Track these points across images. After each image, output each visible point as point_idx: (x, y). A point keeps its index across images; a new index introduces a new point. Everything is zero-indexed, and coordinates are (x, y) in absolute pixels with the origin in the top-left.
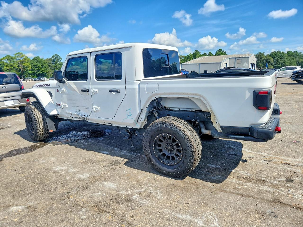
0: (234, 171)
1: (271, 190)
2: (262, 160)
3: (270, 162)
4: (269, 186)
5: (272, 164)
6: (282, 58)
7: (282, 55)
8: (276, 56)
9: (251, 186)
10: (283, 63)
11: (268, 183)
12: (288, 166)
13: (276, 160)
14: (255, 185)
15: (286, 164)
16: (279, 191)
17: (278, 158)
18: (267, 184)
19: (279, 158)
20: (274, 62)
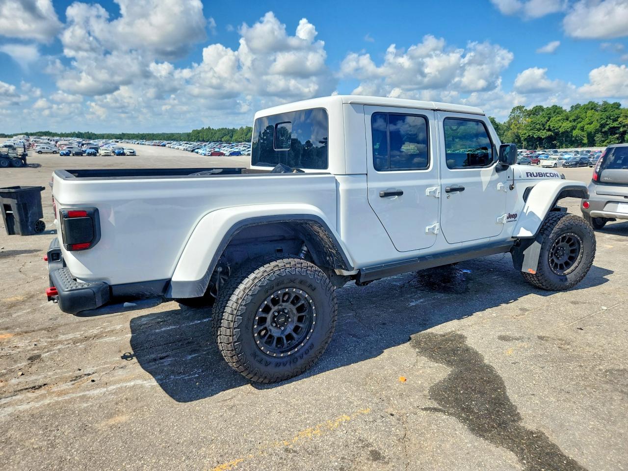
0: (130, 335)
1: (62, 337)
2: (93, 373)
3: (75, 375)
4: (66, 340)
5: (71, 373)
9: (91, 331)
11: (69, 344)
12: (36, 384)
13: (64, 386)
14: (86, 334)
15: (40, 387)
16: (51, 340)
17: (60, 394)
18: (70, 341)
19: (59, 396)
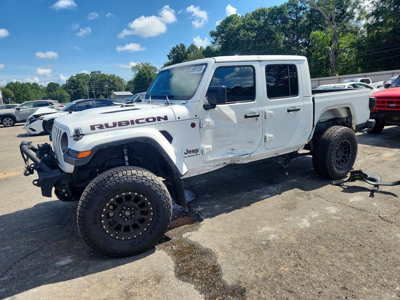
6: (24, 92)
7: (23, 88)
8: (16, 88)
10: (28, 98)
20: (16, 96)
